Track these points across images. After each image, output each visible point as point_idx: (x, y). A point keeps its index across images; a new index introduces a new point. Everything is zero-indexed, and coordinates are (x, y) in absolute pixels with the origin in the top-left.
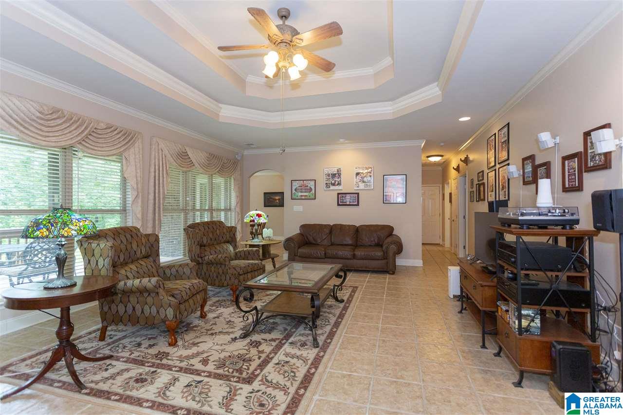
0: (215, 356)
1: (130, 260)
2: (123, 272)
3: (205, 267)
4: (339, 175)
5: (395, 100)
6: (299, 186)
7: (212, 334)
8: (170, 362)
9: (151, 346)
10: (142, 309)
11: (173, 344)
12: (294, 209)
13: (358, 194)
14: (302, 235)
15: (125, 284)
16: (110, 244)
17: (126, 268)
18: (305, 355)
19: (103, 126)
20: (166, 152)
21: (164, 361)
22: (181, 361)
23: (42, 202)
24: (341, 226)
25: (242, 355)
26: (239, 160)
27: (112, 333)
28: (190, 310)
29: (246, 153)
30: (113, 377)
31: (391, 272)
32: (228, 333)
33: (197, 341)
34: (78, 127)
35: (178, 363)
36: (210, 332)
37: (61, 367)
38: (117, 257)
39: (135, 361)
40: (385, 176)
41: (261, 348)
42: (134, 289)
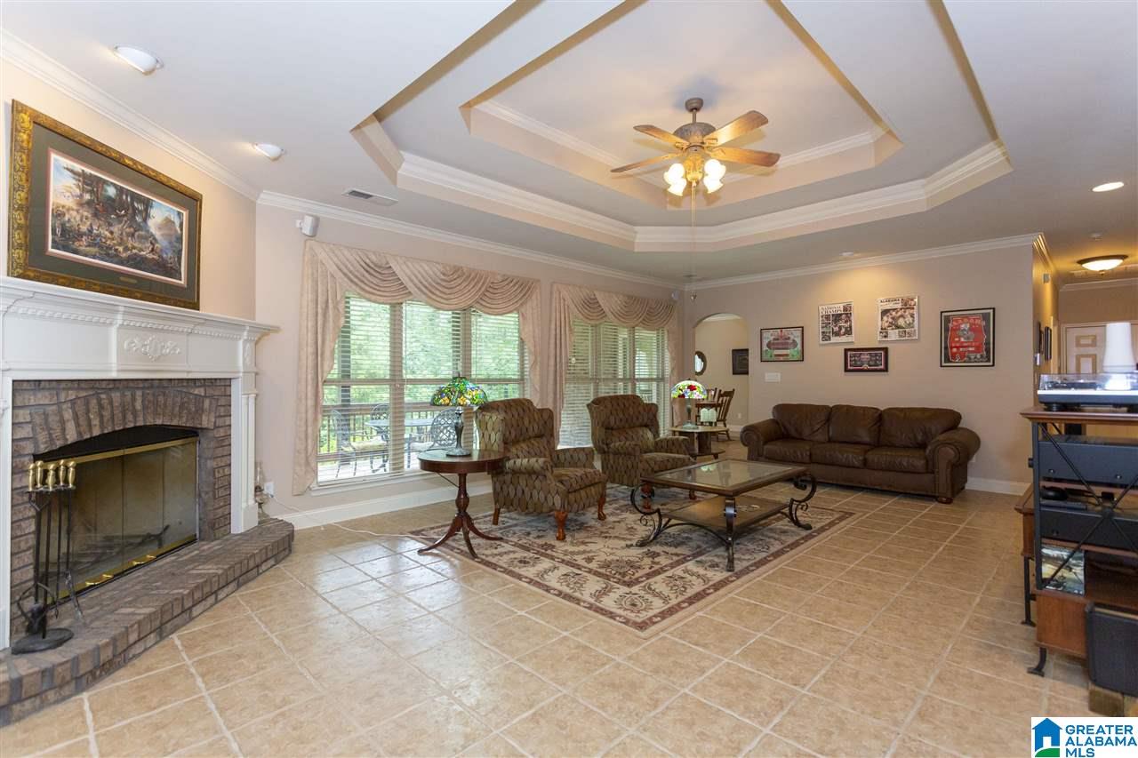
0: (602, 557)
1: (521, 438)
2: (513, 450)
3: (611, 456)
4: (848, 316)
5: (931, 174)
6: (774, 339)
7: (606, 537)
8: (554, 554)
9: (539, 537)
10: (531, 494)
11: (562, 538)
12: (766, 378)
13: (886, 350)
14: (777, 423)
15: (515, 462)
16: (501, 417)
17: (517, 446)
18: (708, 576)
19: (500, 278)
20: (569, 301)
21: (549, 552)
22: (566, 555)
23: (446, 371)
24: (849, 408)
25: (631, 562)
26: (675, 302)
27: (506, 520)
28: (582, 504)
29: (687, 288)
30: (501, 554)
31: (944, 499)
32: (624, 539)
33: (587, 540)
34: (475, 284)
35: (561, 556)
36: (603, 535)
37: (460, 539)
38: (508, 433)
39: (523, 547)
40: (943, 314)
41: (656, 560)
42: (523, 469)
